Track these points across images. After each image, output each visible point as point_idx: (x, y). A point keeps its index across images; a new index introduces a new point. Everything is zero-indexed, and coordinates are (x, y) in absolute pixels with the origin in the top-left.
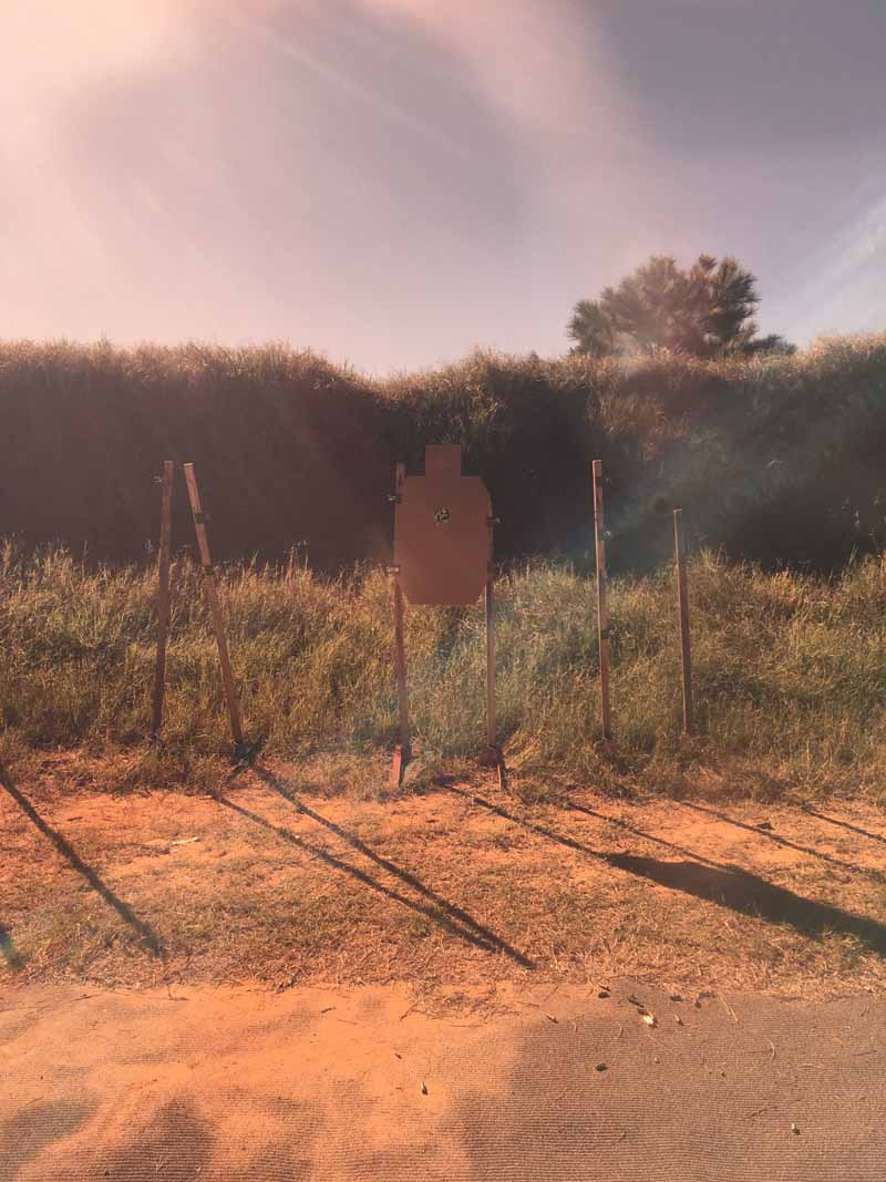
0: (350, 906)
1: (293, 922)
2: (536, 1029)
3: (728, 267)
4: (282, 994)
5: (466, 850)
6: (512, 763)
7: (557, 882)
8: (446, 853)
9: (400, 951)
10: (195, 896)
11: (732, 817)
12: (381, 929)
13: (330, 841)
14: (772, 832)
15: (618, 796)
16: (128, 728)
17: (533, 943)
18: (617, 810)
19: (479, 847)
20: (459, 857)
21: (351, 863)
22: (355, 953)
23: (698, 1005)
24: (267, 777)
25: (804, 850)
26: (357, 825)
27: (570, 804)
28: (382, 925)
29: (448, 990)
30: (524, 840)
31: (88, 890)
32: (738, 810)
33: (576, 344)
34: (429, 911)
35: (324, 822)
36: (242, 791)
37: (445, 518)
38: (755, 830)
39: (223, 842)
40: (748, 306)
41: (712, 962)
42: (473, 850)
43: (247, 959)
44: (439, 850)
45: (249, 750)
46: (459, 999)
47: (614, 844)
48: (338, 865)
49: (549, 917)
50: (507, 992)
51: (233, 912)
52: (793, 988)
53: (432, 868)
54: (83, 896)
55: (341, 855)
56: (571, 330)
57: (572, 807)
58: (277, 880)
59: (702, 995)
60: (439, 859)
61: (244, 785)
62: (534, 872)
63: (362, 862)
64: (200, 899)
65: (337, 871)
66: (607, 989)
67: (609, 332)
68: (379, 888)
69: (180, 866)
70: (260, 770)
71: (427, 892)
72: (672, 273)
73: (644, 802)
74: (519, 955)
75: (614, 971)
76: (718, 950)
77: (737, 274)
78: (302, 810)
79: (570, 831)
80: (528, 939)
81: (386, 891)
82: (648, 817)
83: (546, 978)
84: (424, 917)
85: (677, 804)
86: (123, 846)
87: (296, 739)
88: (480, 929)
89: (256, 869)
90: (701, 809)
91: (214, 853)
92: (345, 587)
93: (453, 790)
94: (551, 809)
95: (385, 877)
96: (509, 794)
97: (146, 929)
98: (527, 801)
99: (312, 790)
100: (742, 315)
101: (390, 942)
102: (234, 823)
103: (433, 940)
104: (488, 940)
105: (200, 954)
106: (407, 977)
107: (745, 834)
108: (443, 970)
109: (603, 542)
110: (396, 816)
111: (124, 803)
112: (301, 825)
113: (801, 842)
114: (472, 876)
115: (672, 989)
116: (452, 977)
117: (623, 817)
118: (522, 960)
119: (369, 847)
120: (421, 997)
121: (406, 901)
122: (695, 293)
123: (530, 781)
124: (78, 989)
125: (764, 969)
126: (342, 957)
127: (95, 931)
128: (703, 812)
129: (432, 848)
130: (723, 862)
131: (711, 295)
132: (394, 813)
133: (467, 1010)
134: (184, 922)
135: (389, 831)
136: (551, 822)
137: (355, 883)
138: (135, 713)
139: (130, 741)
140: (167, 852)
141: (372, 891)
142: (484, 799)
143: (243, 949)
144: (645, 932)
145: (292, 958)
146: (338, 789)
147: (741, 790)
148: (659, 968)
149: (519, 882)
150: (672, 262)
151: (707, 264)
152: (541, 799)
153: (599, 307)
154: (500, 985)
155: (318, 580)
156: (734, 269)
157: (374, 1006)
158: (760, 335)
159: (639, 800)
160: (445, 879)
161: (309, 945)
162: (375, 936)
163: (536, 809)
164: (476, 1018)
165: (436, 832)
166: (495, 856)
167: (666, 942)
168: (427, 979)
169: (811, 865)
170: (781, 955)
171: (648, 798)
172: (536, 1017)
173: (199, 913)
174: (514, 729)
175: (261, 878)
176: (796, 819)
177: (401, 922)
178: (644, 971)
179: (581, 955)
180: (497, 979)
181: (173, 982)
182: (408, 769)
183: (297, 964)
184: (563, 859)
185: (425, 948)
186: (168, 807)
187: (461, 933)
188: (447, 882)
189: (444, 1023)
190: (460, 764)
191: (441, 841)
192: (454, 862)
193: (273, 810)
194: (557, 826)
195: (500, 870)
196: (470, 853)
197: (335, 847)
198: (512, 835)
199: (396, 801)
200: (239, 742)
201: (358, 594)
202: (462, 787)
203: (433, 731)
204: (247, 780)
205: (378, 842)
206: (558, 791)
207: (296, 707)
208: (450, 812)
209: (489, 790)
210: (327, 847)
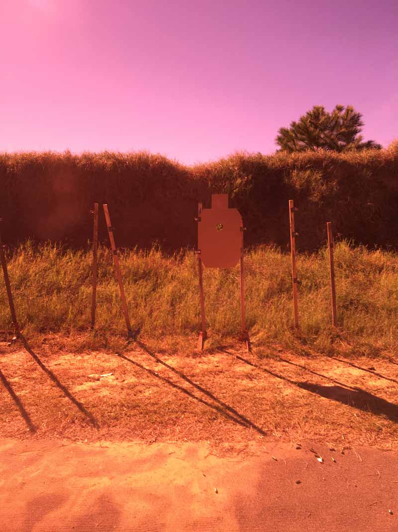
0: (181, 405)
1: (155, 412)
2: (268, 464)
3: (349, 111)
4: (151, 446)
5: (233, 380)
6: (253, 340)
7: (276, 395)
8: (224, 381)
9: (204, 426)
10: (111, 400)
11: (356, 365)
12: (195, 416)
13: (171, 375)
14: (375, 372)
15: (302, 355)
16: (81, 323)
17: (265, 423)
18: (302, 362)
19: (238, 378)
20: (230, 383)
21: (181, 386)
22: (183, 427)
23: (343, 453)
24: (142, 346)
25: (391, 380)
26: (183, 368)
27: (281, 359)
28: (196, 414)
29: (226, 445)
30: (260, 375)
31: (64, 397)
32: (358, 361)
33: (279, 148)
34: (217, 408)
35: (168, 366)
36: (131, 352)
37: (221, 228)
38: (367, 371)
39: (123, 375)
40: (359, 128)
41: (349, 433)
42: (236, 380)
43: (135, 429)
44: (220, 379)
45: (134, 334)
46: (232, 449)
47: (301, 377)
48: (175, 386)
49: (272, 411)
50: (253, 446)
51: (128, 407)
53: (218, 388)
54: (62, 400)
55: (177, 382)
56: (277, 141)
57: (281, 360)
58: (147, 393)
59: (345, 448)
60: (220, 384)
61: (132, 350)
62: (265, 390)
63: (186, 385)
64: (113, 401)
65: (175, 389)
66: (300, 445)
67: (294, 141)
68: (193, 397)
69: (103, 386)
70: (139, 343)
71: (215, 399)
72: (323, 114)
73: (314, 358)
74: (259, 429)
75: (303, 437)
76: (351, 427)
77: (353, 113)
79: (281, 371)
80: (262, 421)
81: (197, 398)
82: (316, 365)
83: (271, 440)
84: (214, 410)
85: (330, 358)
86: (79, 377)
87: (155, 329)
88: (241, 417)
89: (138, 388)
90: (342, 361)
91: (119, 380)
92: (176, 259)
93: (226, 352)
94: (272, 361)
95: (196, 392)
96: (252, 354)
97: (90, 415)
98: (261, 356)
99: (162, 352)
100: (356, 132)
101: (199, 422)
102: (128, 367)
103: (219, 421)
104: (245, 422)
105: (113, 427)
106: (207, 438)
107: (362, 373)
108: (224, 435)
109: (294, 238)
110: (201, 364)
111: (79, 358)
112: (159, 368)
113: (389, 376)
114: (236, 392)
115: (330, 445)
116: (228, 439)
117: (305, 365)
118: (260, 431)
119: (189, 378)
120: (214, 447)
121: (206, 403)
122: (334, 122)
123: (262, 348)
124: (60, 442)
125: (373, 436)
126: (178, 429)
127: (67, 416)
128: (343, 362)
129: (217, 379)
130: (352, 386)
131: (341, 124)
132: (200, 363)
133: (235, 454)
134: (106, 412)
135: (198, 371)
136: (272, 367)
137: (183, 395)
138: (84, 317)
139: (82, 329)
140: (98, 380)
141: (190, 398)
142: (241, 356)
143: (133, 424)
144: (317, 419)
145: (155, 429)
146: (174, 352)
147: (360, 352)
148: (324, 435)
149: (258, 395)
150: (323, 109)
151: (340, 109)
152: (267, 357)
153: (289, 130)
154: (250, 443)
155: (164, 257)
156: (352, 111)
157: (193, 452)
158: (364, 141)
159: (312, 357)
160: (224, 393)
161: (162, 423)
162: (192, 420)
163: (265, 361)
164: (239, 458)
165: (219, 372)
166: (245, 382)
167: (327, 423)
168: (217, 439)
169: (394, 387)
170: (381, 429)
171: (316, 356)
172: (266, 458)
173: (113, 408)
174: (254, 324)
175: (140, 392)
176: (386, 365)
177: (204, 413)
178: (318, 437)
179: (287, 429)
180: (249, 440)
181: (102, 439)
182: (206, 342)
183: (157, 432)
184: (277, 384)
185: (215, 425)
186: (99, 360)
187: (232, 418)
188: (225, 395)
189: (224, 460)
190: (229, 340)
191: (221, 376)
192: (228, 385)
193: (145, 361)
194: (274, 369)
195: (249, 389)
196: (235, 381)
197: (173, 378)
198: (254, 373)
199: (200, 357)
200: (130, 330)
201: (182, 263)
202: (230, 351)
203: (217, 325)
204: (133, 347)
205: (193, 376)
206: (275, 353)
207: (155, 314)
208: (225, 362)
209: (243, 352)
210: (170, 378)
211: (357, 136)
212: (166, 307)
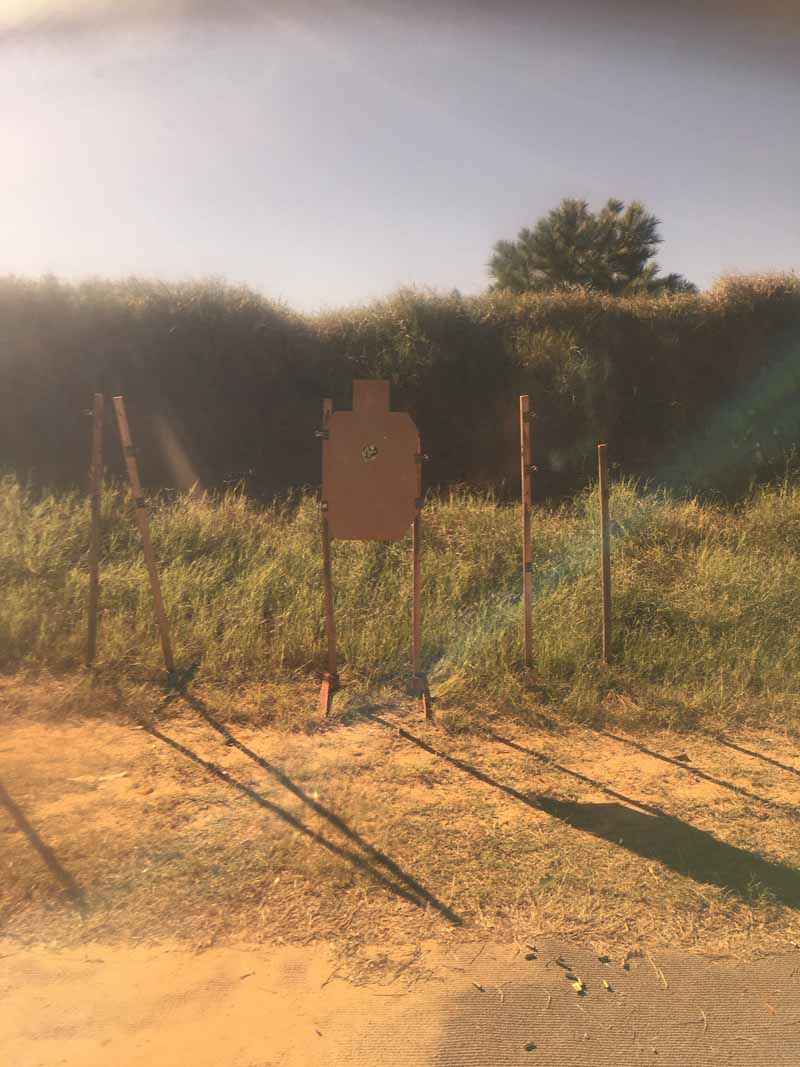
0: (274, 852)
1: (216, 871)
2: (462, 999)
3: (635, 212)
4: (200, 957)
5: (392, 786)
6: (436, 691)
7: (482, 823)
8: (371, 790)
9: (323, 905)
10: (119, 839)
11: (650, 748)
12: (305, 880)
13: (256, 777)
14: (689, 764)
15: (540, 726)
16: (64, 654)
17: (458, 895)
18: (538, 742)
19: (403, 783)
20: (385, 795)
21: (277, 802)
22: (277, 908)
23: (627, 967)
24: (198, 707)
25: (724, 784)
26: (283, 759)
27: (494, 736)
28: (304, 873)
29: (372, 952)
30: (448, 775)
31: (14, 831)
32: (655, 740)
33: (495, 281)
34: (355, 858)
35: (251, 755)
36: (173, 721)
37: (374, 454)
38: (673, 762)
39: (150, 778)
40: (651, 247)
41: (639, 915)
42: (398, 786)
43: (166, 914)
44: (363, 786)
45: (180, 678)
46: (383, 963)
47: (537, 779)
48: (265, 804)
49: (474, 864)
50: (432, 954)
51: (156, 859)
52: (721, 945)
53: (358, 808)
55: (268, 793)
56: (490, 268)
57: (496, 739)
58: (202, 821)
59: (630, 956)
60: (364, 797)
61: (175, 715)
62: (459, 811)
63: (288, 800)
64: (124, 842)
65: (263, 812)
66: (534, 949)
67: (525, 270)
68: (304, 830)
69: (104, 804)
70: (191, 699)
71: (353, 835)
72: (584, 216)
73: (564, 732)
74: (445, 908)
75: (541, 928)
76: (644, 900)
77: (642, 216)
78: (231, 742)
79: (493, 766)
80: (453, 889)
81: (311, 833)
82: (568, 749)
83: (472, 936)
84: (348, 864)
85: (596, 734)
86: (51, 781)
87: (227, 665)
88: (407, 879)
89: (181, 809)
90: (621, 740)
91: (141, 790)
92: (278, 513)
93: (379, 720)
94: (475, 741)
95: (311, 817)
96: (434, 725)
97: (67, 877)
98: (453, 730)
99: (241, 720)
100: (646, 255)
101: (313, 894)
102: (163, 757)
103: (357, 892)
104: (415, 893)
105: (118, 908)
106: (329, 936)
107: (664, 766)
108: (366, 927)
109: (528, 474)
110: (323, 748)
111: (57, 733)
112: (230, 759)
113: (716, 775)
114: (397, 817)
115: (600, 948)
116: (376, 936)
117: (544, 749)
118: (448, 914)
119: (296, 783)
120: (344, 960)
121: (331, 846)
122: (604, 235)
123: (454, 711)
125: (691, 923)
126: (263, 912)
127: (16, 879)
128: (622, 743)
129: (357, 785)
130: (645, 799)
131: (618, 238)
132: (321, 745)
133: (391, 975)
134: (106, 870)
135: (315, 766)
137: (280, 825)
138: (72, 639)
139: (66, 667)
140: (94, 788)
141: (296, 834)
142: (409, 731)
143: (164, 902)
144: (571, 881)
145: (213, 914)
146: (267, 720)
147: (658, 720)
148: (586, 923)
149: (444, 823)
150: (584, 206)
151: (615, 207)
152: (465, 730)
153: (516, 246)
154: (426, 945)
155: (253, 506)
156: (640, 212)
157: (294, 970)
158: (661, 275)
159: (560, 731)
160: (370, 820)
161: (230, 898)
162: (299, 888)
163: (460, 740)
164: (399, 986)
165: (362, 767)
166: (420, 794)
167: (592, 892)
168: (350, 939)
169: (728, 800)
170: (706, 905)
171: (568, 728)
172: (461, 984)
174: (439, 656)
175: (186, 818)
176: (711, 750)
177: (325, 871)
178: (572, 927)
179: (507, 909)
180: (422, 938)
181: (90, 941)
182: (336, 698)
183: (218, 921)
184: (486, 796)
185: (349, 902)
186: (100, 739)
187: (385, 882)
188: (372, 824)
189: (365, 991)
190: (387, 693)
191: (367, 776)
192: (380, 800)
193: (202, 742)
194: (480, 759)
195: (424, 810)
196: (396, 790)
197: (261, 784)
198: (437, 770)
199: (323, 732)
200: (172, 671)
201: (290, 522)
202: (388, 717)
203: (361, 659)
204: (178, 710)
205: (305, 778)
206: (482, 722)
207: (228, 634)
208: (376, 744)
209: (414, 721)
210: (254, 784)
211: (648, 264)
212: (253, 618)
